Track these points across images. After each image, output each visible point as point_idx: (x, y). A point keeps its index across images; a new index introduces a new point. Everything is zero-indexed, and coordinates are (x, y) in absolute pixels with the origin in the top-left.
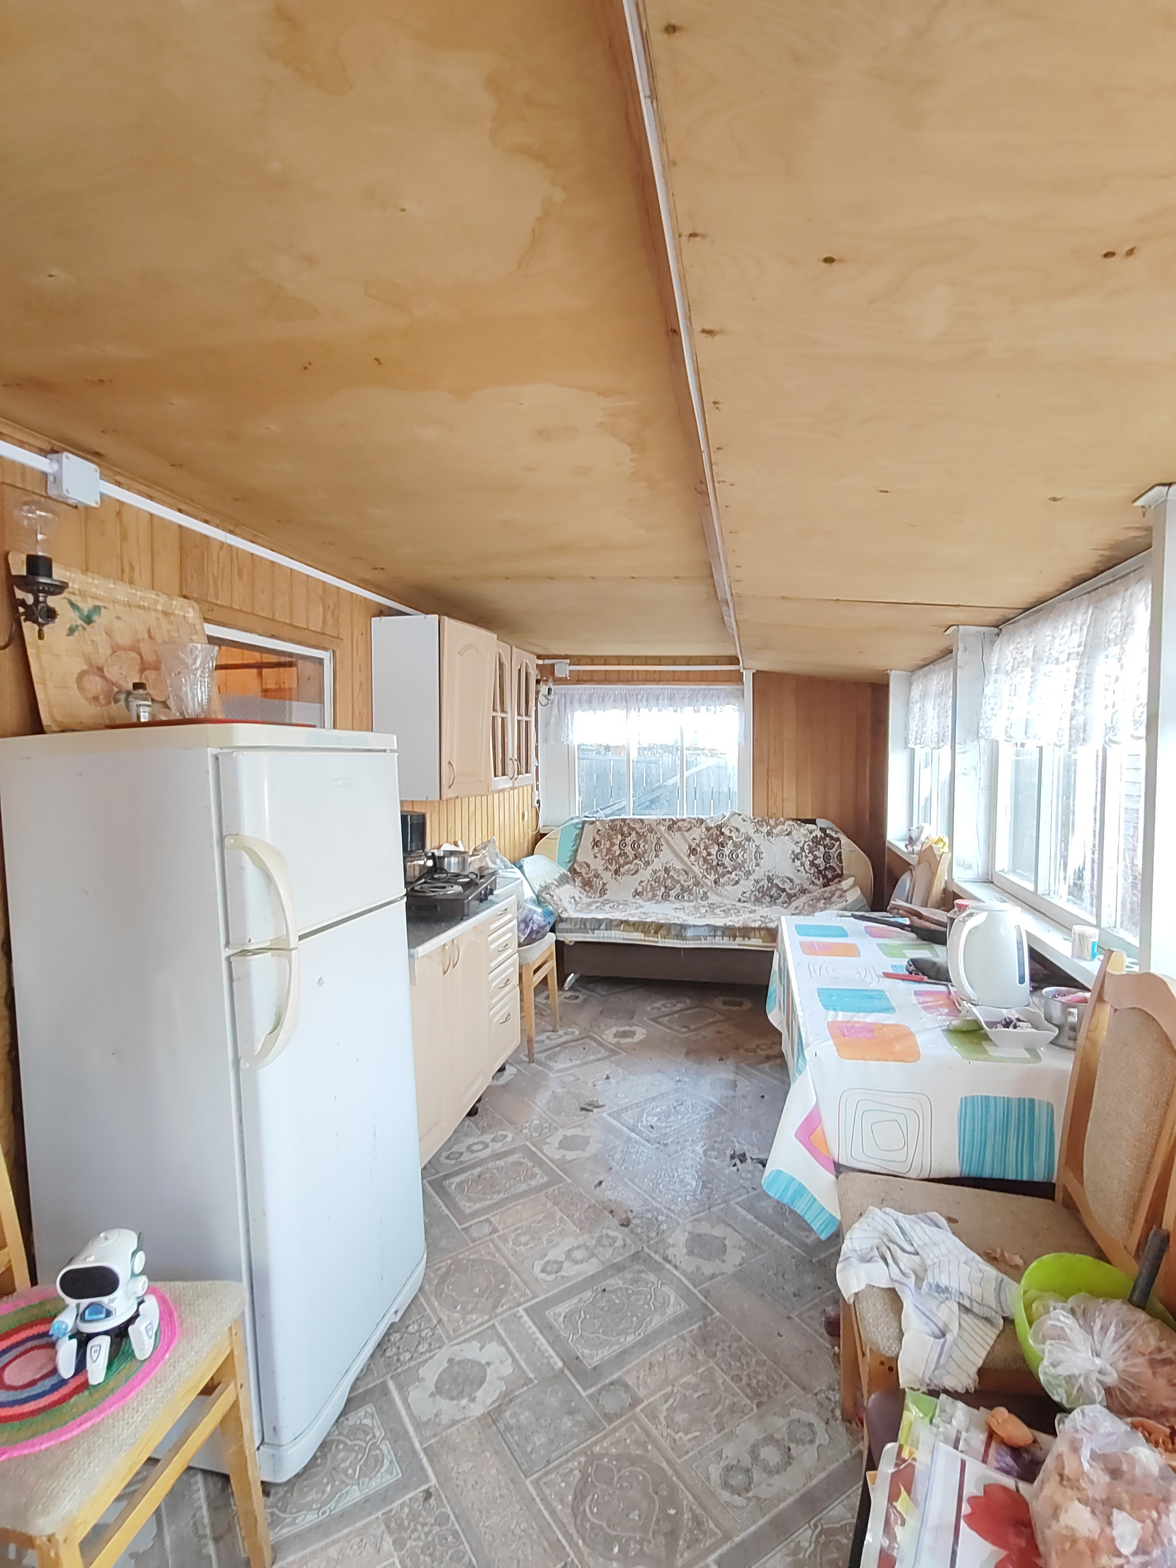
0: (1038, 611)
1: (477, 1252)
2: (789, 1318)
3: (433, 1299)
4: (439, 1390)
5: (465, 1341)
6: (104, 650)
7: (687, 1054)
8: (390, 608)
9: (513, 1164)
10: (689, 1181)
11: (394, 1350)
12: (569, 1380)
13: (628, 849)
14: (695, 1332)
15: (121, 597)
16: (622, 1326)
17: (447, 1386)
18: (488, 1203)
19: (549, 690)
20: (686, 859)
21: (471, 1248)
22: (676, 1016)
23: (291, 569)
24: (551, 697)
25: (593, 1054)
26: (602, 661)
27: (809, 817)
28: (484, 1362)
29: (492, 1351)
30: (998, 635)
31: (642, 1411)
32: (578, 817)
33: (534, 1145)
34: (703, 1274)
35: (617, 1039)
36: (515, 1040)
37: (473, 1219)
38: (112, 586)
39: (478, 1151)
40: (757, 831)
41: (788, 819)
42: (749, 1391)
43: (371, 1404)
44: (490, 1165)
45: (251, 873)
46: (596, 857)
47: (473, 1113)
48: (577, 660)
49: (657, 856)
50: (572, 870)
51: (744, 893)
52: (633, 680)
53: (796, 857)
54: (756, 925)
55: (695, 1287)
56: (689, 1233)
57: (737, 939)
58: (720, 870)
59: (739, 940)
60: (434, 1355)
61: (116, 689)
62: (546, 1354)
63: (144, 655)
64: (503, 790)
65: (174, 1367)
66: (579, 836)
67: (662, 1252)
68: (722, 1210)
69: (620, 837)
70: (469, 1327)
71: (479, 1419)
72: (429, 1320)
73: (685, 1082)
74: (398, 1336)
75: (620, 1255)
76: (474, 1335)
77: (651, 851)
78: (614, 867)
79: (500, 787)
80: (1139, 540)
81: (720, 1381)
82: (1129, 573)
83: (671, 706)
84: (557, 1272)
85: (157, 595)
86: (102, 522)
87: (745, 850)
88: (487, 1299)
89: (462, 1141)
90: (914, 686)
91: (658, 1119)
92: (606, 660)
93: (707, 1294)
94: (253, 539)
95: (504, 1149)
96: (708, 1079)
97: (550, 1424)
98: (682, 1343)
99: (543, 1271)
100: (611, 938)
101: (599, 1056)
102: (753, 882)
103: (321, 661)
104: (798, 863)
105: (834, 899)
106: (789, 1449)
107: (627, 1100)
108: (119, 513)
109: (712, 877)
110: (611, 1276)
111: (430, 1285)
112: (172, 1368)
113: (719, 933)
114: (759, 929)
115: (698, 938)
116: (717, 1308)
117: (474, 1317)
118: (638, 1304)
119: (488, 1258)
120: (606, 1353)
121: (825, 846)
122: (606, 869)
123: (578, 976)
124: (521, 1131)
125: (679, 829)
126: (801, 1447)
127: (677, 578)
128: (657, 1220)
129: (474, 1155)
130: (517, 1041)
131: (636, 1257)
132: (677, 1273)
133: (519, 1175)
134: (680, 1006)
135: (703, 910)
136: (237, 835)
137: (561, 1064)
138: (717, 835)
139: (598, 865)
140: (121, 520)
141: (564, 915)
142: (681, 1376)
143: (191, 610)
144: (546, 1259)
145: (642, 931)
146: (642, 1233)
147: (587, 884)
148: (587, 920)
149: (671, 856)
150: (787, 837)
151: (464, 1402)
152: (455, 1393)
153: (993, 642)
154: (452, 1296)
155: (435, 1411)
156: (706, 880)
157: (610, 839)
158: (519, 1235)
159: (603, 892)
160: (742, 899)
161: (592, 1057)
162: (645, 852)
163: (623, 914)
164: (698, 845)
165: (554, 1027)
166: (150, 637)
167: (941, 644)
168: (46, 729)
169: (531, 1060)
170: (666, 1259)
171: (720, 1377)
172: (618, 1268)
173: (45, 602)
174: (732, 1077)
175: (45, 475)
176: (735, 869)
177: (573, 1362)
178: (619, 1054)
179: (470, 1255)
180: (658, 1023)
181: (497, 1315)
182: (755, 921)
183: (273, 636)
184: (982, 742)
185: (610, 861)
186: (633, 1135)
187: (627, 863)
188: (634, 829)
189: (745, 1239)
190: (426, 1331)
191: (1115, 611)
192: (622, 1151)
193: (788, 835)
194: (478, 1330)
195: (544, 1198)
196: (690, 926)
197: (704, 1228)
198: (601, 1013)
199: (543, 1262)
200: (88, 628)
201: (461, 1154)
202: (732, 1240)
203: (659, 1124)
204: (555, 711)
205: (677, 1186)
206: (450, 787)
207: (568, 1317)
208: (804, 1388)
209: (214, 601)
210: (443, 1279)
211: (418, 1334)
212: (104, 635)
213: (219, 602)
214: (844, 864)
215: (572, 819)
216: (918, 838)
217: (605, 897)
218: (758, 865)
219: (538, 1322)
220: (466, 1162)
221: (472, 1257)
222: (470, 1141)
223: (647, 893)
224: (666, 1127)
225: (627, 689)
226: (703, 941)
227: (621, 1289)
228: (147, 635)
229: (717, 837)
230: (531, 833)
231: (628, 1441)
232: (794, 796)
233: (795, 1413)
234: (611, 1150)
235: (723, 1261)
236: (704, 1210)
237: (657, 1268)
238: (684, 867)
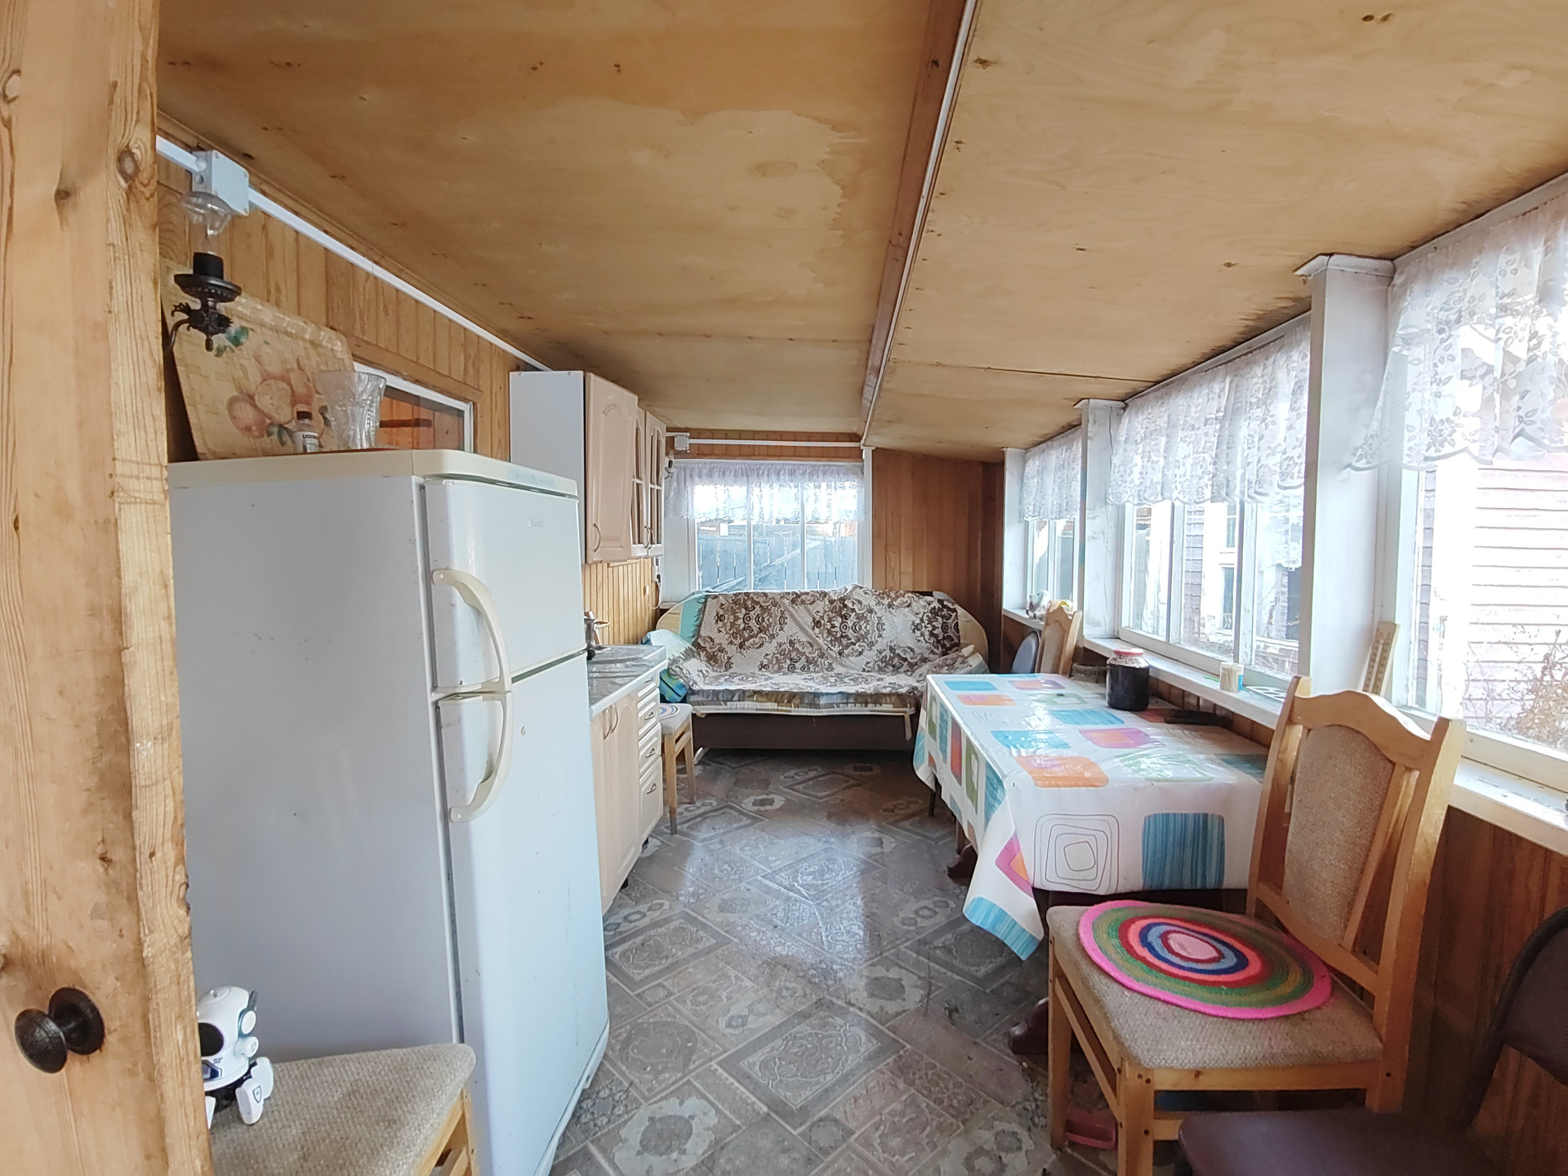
0: (1167, 385)
1: (656, 1015)
2: (975, 1043)
3: (619, 1064)
4: (645, 1147)
5: (662, 1099)
6: (254, 377)
7: (829, 817)
8: (526, 363)
9: (675, 930)
10: (857, 931)
11: (589, 1116)
12: (777, 1122)
13: (753, 623)
14: (891, 1065)
15: (268, 320)
16: (819, 1068)
17: (653, 1144)
18: (657, 969)
19: (670, 462)
20: (810, 631)
21: (650, 1012)
22: (811, 782)
23: (435, 311)
24: (672, 470)
25: (735, 822)
26: (724, 436)
27: (925, 590)
28: (687, 1116)
29: (693, 1105)
30: (1124, 409)
31: (856, 1140)
32: (699, 592)
33: (694, 911)
34: (887, 1013)
35: (756, 808)
36: (659, 811)
37: (645, 985)
38: (259, 307)
39: (635, 921)
40: (878, 603)
41: (908, 592)
42: (952, 1111)
43: (575, 1170)
44: (652, 932)
45: (462, 611)
46: (720, 631)
47: (625, 885)
48: (697, 433)
49: (781, 629)
50: (696, 644)
51: (868, 663)
52: (754, 455)
53: (916, 628)
54: (887, 690)
55: (883, 1025)
56: (867, 977)
57: (869, 705)
58: (844, 641)
59: (870, 706)
60: (633, 1116)
61: (268, 421)
62: (749, 1101)
63: (295, 388)
64: (640, 558)
65: (419, 1130)
66: (702, 611)
67: (843, 997)
68: (893, 954)
69: (743, 611)
70: (663, 1086)
71: (694, 1169)
72: (621, 1083)
73: (832, 843)
74: (590, 1102)
75: (803, 1003)
76: (671, 1093)
77: (776, 624)
78: (738, 641)
79: (638, 555)
80: (1286, 311)
81: (924, 1105)
82: (1269, 343)
83: (792, 481)
84: (743, 1026)
85: (305, 323)
86: (249, 235)
87: (867, 622)
88: (676, 1058)
89: (617, 913)
90: (1030, 463)
91: (814, 878)
92: (727, 434)
93: (893, 1029)
94: (398, 273)
95: (663, 917)
96: (854, 839)
97: (767, 1165)
98: (882, 1076)
99: (729, 1025)
100: (744, 709)
101: (742, 824)
102: (876, 652)
103: (460, 413)
104: (918, 633)
105: (957, 664)
106: (1000, 1158)
107: (778, 863)
108: (264, 227)
109: (837, 649)
110: (799, 1024)
111: (612, 1050)
112: (417, 1131)
113: (852, 700)
114: (890, 695)
115: (831, 706)
116: (907, 1042)
117: (667, 1076)
118: (830, 1046)
119: (669, 1020)
120: (808, 1093)
121: (943, 617)
122: (731, 643)
123: (707, 749)
124: (677, 899)
125: (803, 602)
126: (1010, 1155)
127: (834, 341)
128: (832, 969)
129: (633, 925)
130: (660, 814)
131: (819, 1003)
132: (863, 1015)
133: (683, 940)
134: (812, 774)
135: (833, 680)
136: (447, 569)
137: (705, 832)
138: (841, 607)
139: (722, 639)
140: (267, 235)
141: (695, 688)
142: (887, 1105)
143: (339, 344)
144: (730, 1014)
145: (775, 702)
146: (820, 982)
147: (712, 659)
148: (719, 691)
149: (795, 629)
150: (907, 609)
151: (675, 1155)
152: (662, 1148)
153: (1120, 417)
154: (638, 1059)
155: (646, 1168)
156: (831, 652)
157: (734, 613)
158: (697, 995)
159: (728, 665)
160: (867, 669)
161: (735, 826)
162: (769, 626)
163: (755, 685)
164: (822, 618)
165: (692, 799)
166: (300, 368)
167: (1068, 417)
168: (200, 456)
169: (674, 831)
170: (849, 1004)
171: (923, 1102)
172: (805, 1016)
173: (214, 308)
174: (877, 835)
175: (189, 173)
176: (858, 640)
177: (779, 1108)
178: (762, 820)
179: (649, 1018)
180: (795, 790)
181: (691, 1072)
182: (885, 687)
183: (417, 382)
184: (1110, 508)
185: (734, 635)
186: (791, 894)
187: (752, 637)
188: (758, 603)
189: (920, 978)
190: (619, 1095)
191: (1256, 378)
192: (784, 909)
193: (908, 606)
194: (674, 1088)
195: (715, 960)
196: (823, 694)
197: (880, 971)
198: (735, 783)
199: (726, 1018)
200: (237, 351)
201: (619, 925)
202: (909, 980)
203: (815, 882)
204: (675, 485)
205: (845, 937)
206: (595, 551)
207: (765, 1064)
208: (1002, 1103)
209: (361, 336)
210: (626, 1043)
211: (611, 1099)
212: (253, 360)
213: (366, 338)
214: (961, 633)
215: (693, 594)
216: (1038, 604)
217: (731, 671)
218: (880, 636)
219: (734, 1074)
220: (625, 932)
221: (652, 1020)
222: (625, 912)
223: (773, 665)
224: (823, 885)
225: (748, 464)
226: (836, 709)
227: (810, 1034)
228: (295, 366)
229: (841, 609)
230: (651, 608)
231: (848, 1170)
232: (911, 570)
233: (999, 1126)
234: (772, 910)
235: (904, 1000)
236: (876, 956)
237: (843, 1013)
238: (808, 639)
